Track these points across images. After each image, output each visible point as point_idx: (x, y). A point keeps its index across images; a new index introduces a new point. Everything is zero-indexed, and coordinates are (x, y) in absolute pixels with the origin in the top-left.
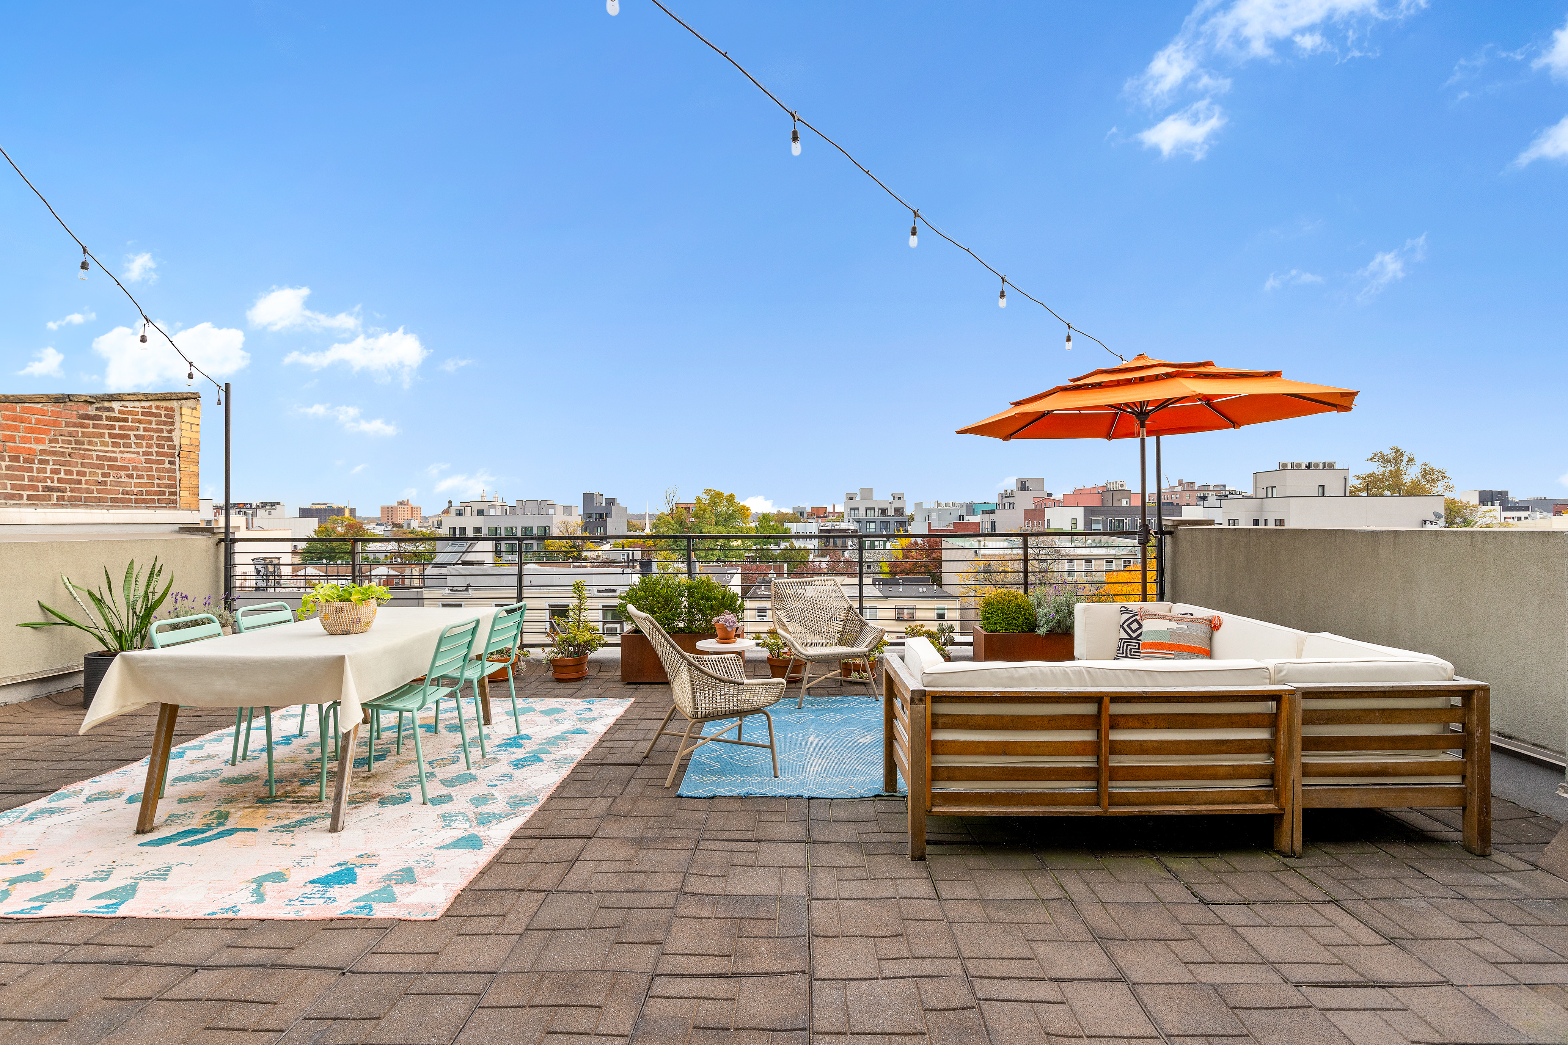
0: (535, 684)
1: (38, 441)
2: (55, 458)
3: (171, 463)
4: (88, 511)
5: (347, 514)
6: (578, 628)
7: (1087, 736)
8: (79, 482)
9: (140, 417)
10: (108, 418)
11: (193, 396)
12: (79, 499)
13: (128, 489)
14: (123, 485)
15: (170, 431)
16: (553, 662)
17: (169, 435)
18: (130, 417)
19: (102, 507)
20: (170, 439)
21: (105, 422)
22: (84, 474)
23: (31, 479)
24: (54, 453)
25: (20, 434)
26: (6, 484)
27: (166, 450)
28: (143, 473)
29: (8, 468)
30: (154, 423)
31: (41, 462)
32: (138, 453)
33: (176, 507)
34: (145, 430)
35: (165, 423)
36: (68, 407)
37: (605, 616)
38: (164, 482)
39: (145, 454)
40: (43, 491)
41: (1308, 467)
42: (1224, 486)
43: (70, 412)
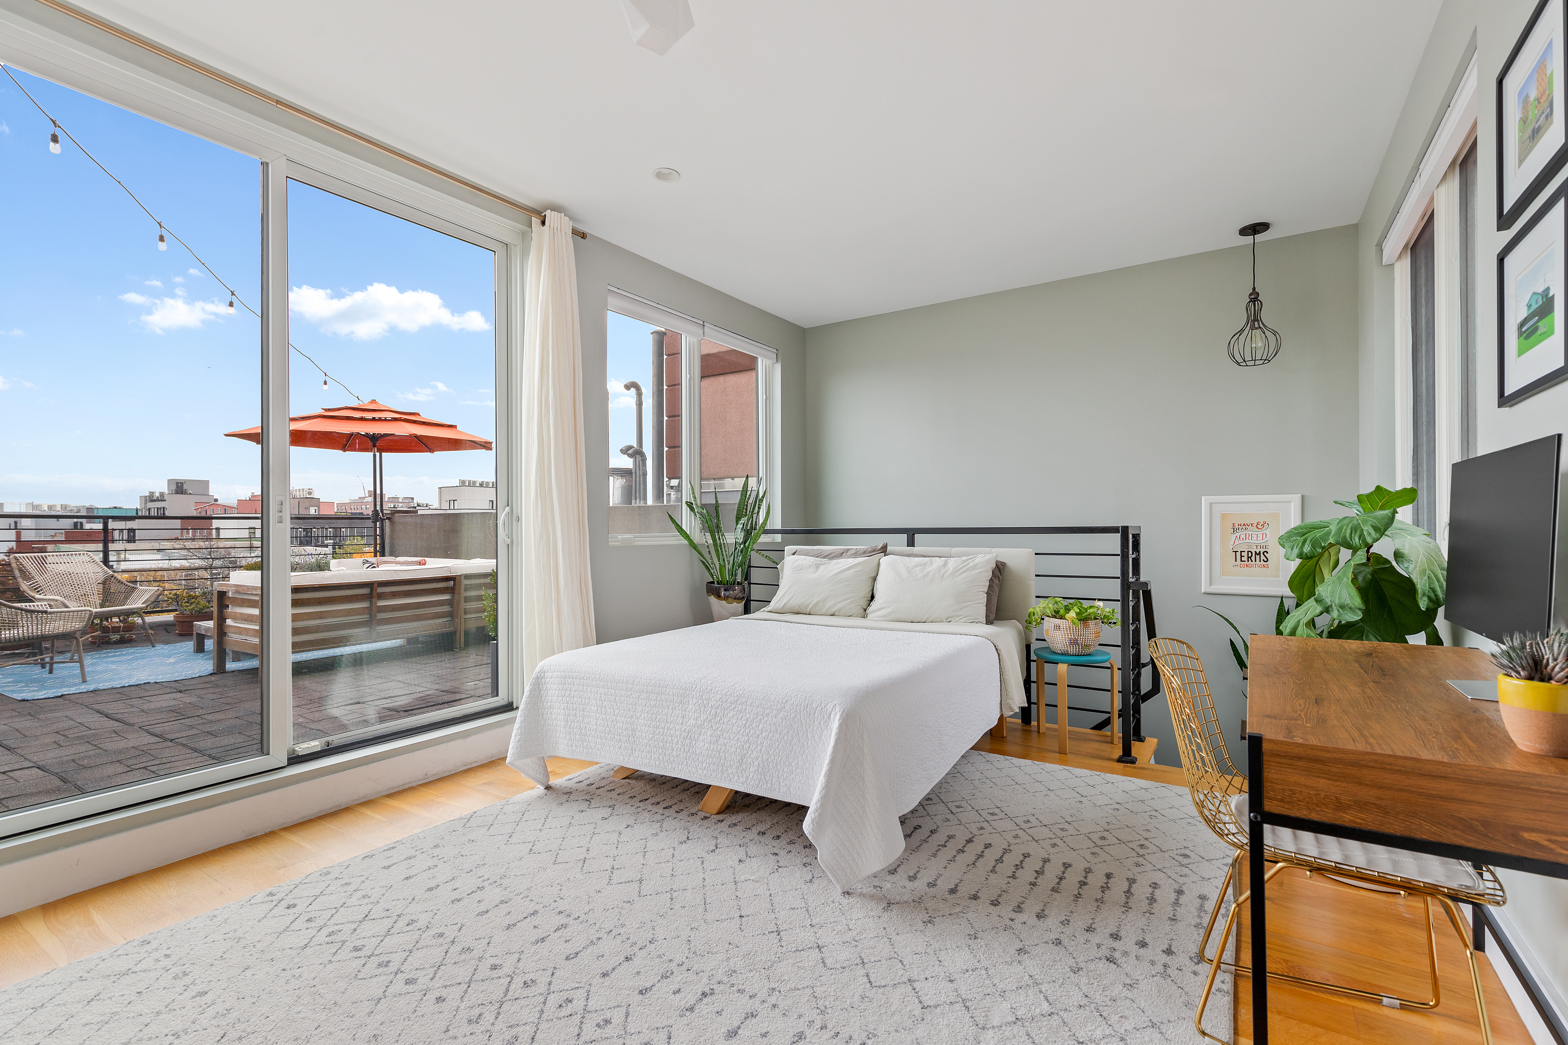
7: (365, 605)
41: (481, 485)
42: (413, 499)
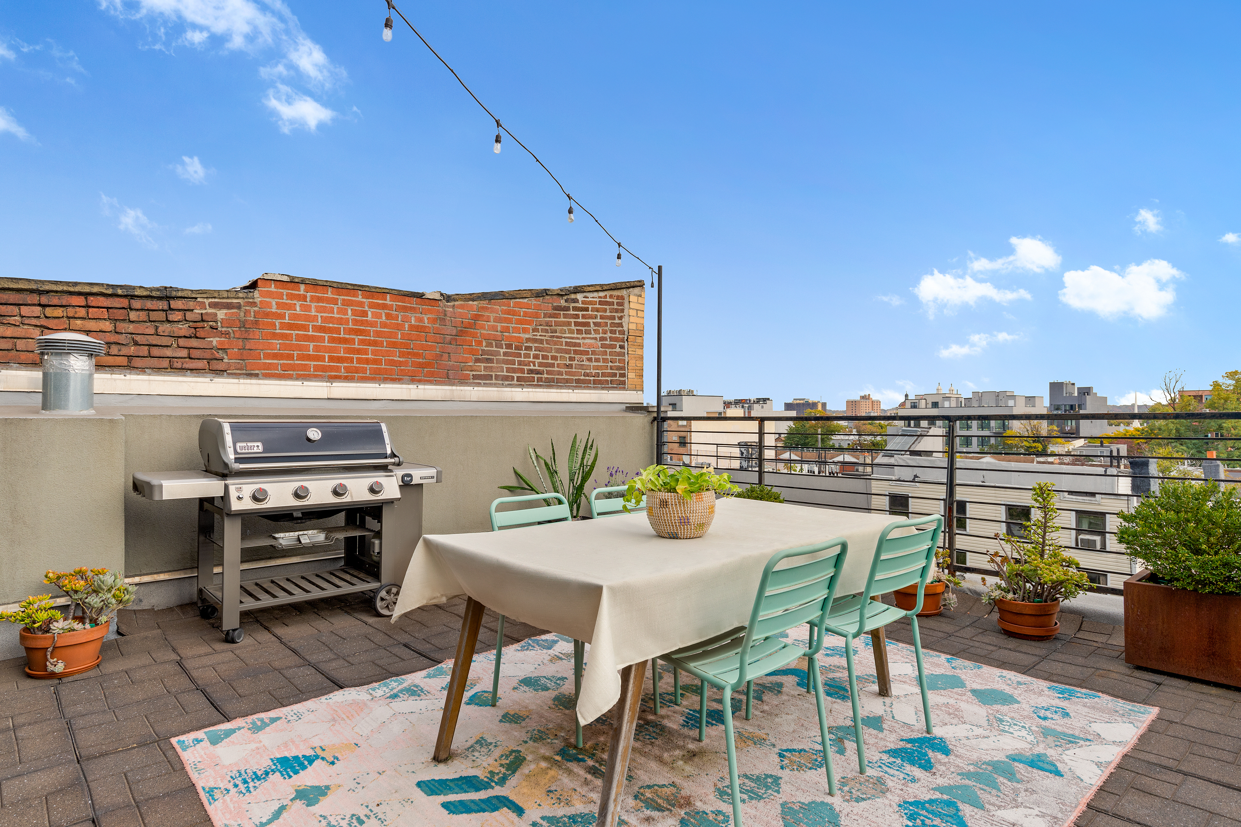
0: (969, 632)
1: (525, 331)
2: (536, 345)
3: (622, 347)
4: (559, 391)
5: (820, 407)
6: (1042, 556)
8: (552, 365)
9: (598, 306)
10: (575, 309)
11: (638, 284)
12: (552, 380)
13: (588, 371)
14: (585, 367)
15: (621, 318)
16: (998, 604)
17: (620, 321)
18: (590, 307)
19: (568, 387)
20: (620, 325)
21: (572, 312)
22: (554, 358)
23: (520, 363)
24: (535, 341)
25: (513, 325)
26: (503, 367)
27: (617, 335)
28: (600, 357)
29: (505, 354)
30: (608, 311)
31: (527, 348)
32: (596, 339)
33: (625, 388)
34: (602, 317)
35: (617, 311)
36: (545, 301)
37: (1078, 522)
38: (616, 364)
39: (602, 339)
40: (528, 374)
43: (547, 305)
